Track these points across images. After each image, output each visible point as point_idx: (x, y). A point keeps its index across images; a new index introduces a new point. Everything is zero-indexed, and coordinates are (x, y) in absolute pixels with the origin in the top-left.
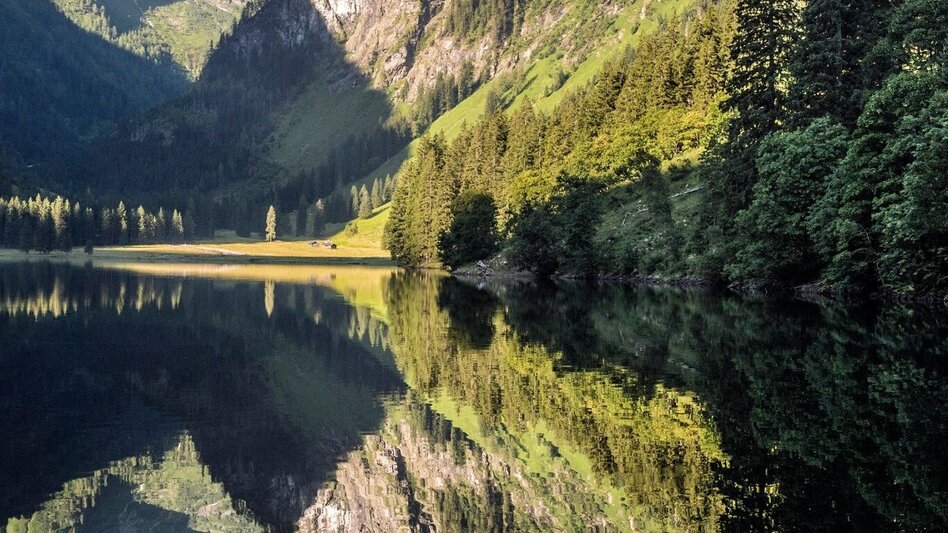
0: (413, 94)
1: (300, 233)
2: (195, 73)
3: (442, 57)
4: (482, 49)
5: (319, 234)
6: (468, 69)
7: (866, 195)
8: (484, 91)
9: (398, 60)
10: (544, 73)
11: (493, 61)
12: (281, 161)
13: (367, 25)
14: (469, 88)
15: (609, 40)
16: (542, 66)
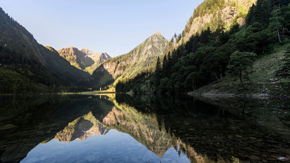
0: (115, 76)
1: (104, 90)
2: (91, 74)
3: (118, 72)
4: (122, 71)
5: (106, 90)
6: (120, 73)
7: (173, 84)
8: (122, 75)
9: (113, 72)
10: (128, 74)
11: (123, 73)
12: (101, 83)
13: (110, 69)
14: (121, 75)
15: (134, 70)
16: (128, 73)
